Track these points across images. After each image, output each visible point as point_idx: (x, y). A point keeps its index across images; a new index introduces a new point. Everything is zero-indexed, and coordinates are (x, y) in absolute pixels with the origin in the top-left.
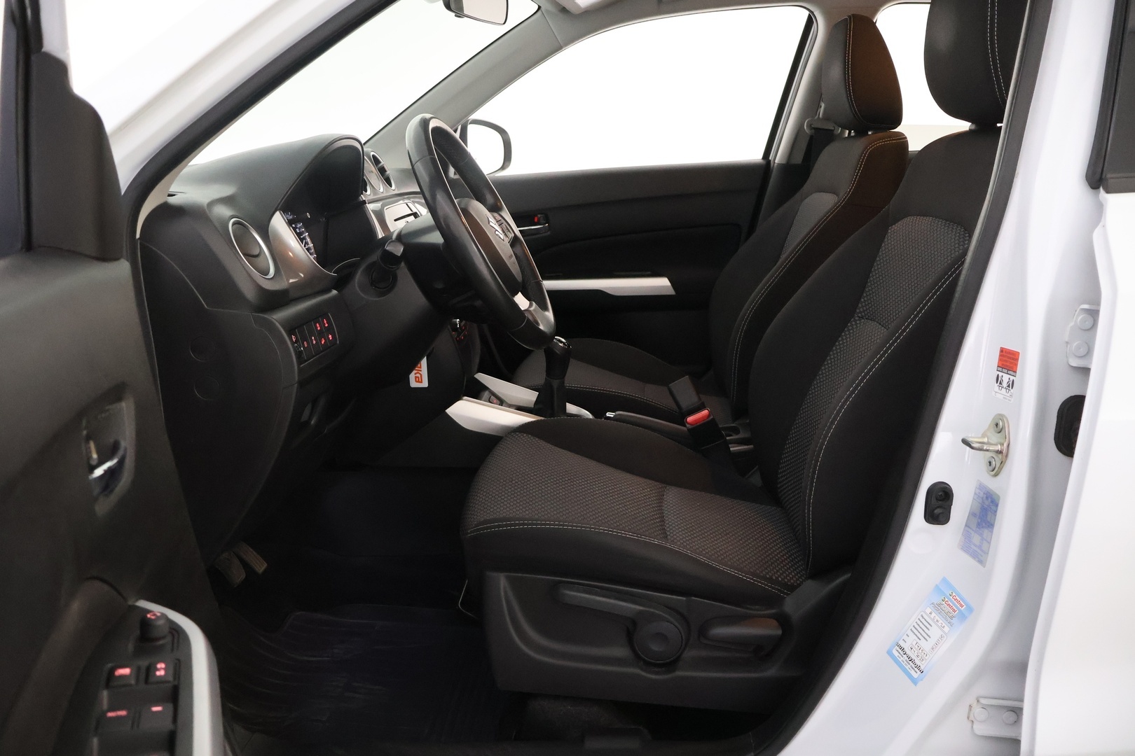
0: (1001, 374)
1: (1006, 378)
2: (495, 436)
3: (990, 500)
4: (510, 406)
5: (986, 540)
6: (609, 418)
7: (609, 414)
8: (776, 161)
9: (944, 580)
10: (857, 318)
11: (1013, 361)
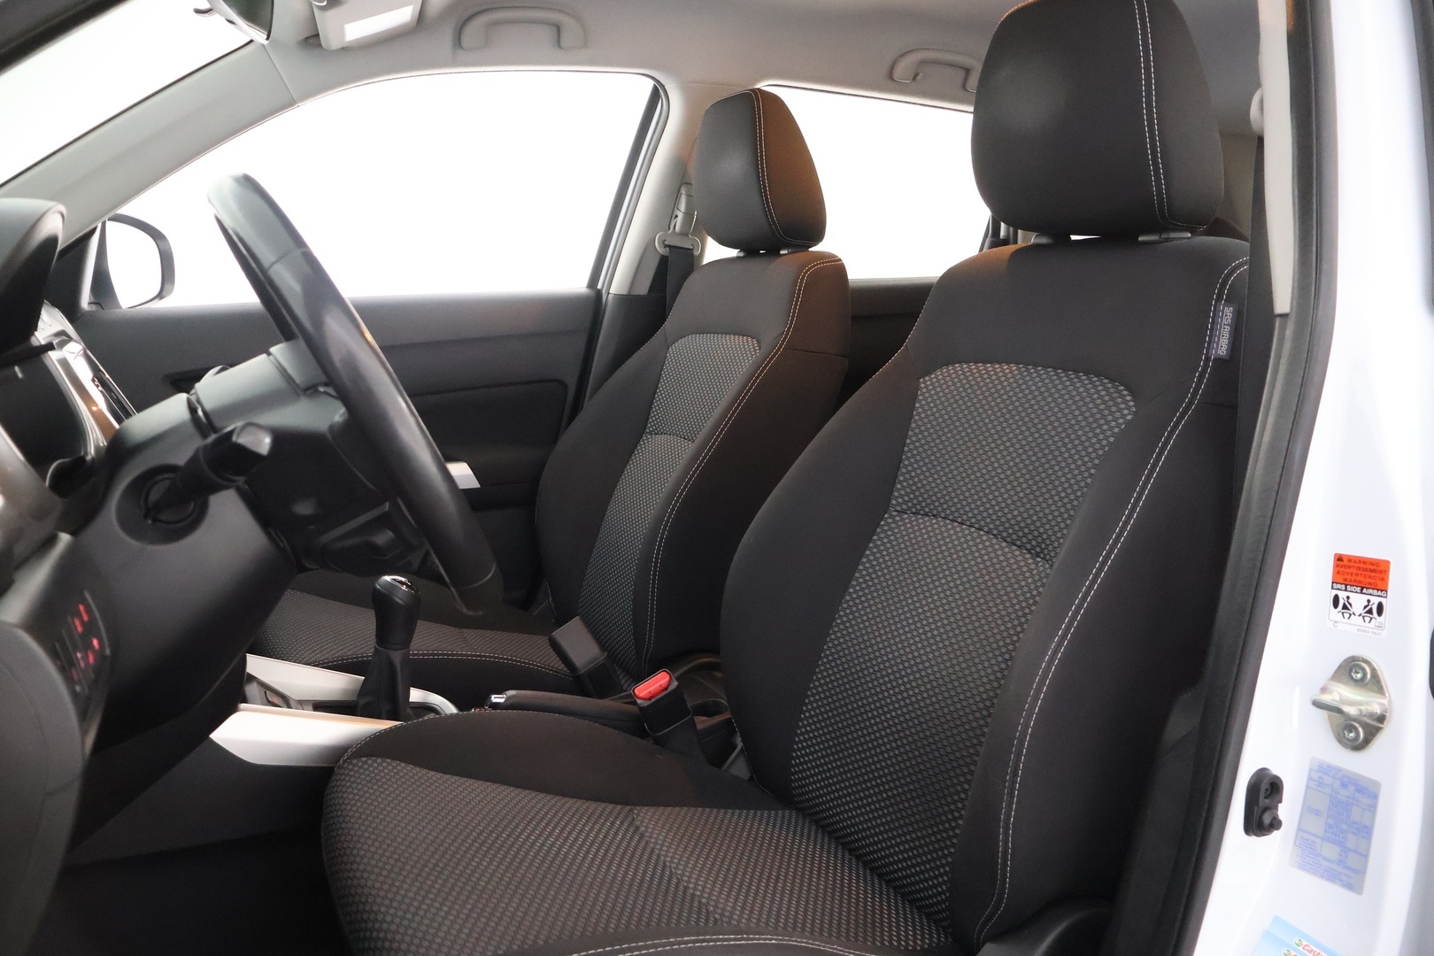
0: (1342, 595)
1: (1358, 601)
2: (317, 768)
3: (1352, 788)
4: (302, 704)
5: (1355, 851)
6: (496, 706)
7: (496, 699)
8: (612, 291)
9: (1276, 919)
10: (895, 513)
11: (1373, 574)
